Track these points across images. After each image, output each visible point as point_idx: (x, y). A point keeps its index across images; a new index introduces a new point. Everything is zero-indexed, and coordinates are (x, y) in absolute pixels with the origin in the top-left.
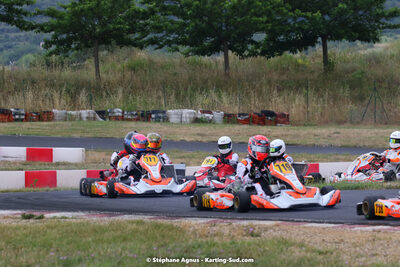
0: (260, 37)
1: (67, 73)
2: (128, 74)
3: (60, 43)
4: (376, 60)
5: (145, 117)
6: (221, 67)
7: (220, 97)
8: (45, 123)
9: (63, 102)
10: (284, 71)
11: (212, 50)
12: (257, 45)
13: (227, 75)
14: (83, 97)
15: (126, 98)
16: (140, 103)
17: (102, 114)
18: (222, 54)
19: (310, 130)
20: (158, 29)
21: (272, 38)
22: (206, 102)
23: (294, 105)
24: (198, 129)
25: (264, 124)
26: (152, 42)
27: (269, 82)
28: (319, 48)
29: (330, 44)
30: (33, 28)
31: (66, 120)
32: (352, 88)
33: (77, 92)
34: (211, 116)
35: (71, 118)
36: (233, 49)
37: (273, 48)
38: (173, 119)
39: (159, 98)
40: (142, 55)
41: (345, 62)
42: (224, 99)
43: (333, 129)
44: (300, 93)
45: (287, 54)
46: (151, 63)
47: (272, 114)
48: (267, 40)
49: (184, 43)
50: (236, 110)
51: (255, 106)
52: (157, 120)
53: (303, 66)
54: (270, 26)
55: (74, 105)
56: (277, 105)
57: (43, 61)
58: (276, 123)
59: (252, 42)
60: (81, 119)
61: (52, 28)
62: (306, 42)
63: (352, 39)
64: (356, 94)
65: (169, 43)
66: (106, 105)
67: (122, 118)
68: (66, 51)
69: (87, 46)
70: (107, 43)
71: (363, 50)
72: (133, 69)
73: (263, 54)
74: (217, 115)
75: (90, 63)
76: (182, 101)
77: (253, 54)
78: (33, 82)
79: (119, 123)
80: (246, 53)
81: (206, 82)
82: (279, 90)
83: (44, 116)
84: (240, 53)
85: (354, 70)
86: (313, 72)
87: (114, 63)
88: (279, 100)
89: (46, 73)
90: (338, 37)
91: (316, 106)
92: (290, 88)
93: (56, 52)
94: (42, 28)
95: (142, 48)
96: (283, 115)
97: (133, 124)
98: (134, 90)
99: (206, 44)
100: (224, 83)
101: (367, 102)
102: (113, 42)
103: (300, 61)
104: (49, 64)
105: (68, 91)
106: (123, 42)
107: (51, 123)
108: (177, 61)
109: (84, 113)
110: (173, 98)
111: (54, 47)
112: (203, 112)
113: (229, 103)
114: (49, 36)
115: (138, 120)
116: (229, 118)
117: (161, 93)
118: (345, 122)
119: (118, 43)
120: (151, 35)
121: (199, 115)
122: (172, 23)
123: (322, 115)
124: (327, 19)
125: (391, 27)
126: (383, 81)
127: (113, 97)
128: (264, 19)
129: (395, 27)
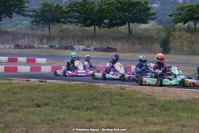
0: (106, 21)
1: (39, 32)
2: (60, 33)
3: (37, 21)
4: (146, 30)
5: (66, 48)
6: (93, 31)
7: (92, 42)
8: (31, 50)
9: (38, 42)
10: (115, 33)
11: (90, 25)
12: (105, 24)
13: (95, 34)
14: (45, 41)
15: (60, 41)
16: (65, 43)
17: (51, 47)
18: (93, 27)
19: (124, 54)
20: (71, 17)
21: (111, 21)
22: (88, 43)
23: (118, 45)
24: (85, 53)
25: (108, 52)
26: (69, 22)
27: (110, 37)
28: (127, 26)
29: (131, 24)
30: (27, 16)
31: (38, 48)
32: (138, 40)
33: (43, 39)
34: (89, 49)
35: (41, 48)
36: (97, 25)
37: (111, 25)
38: (76, 49)
39: (71, 42)
40: (65, 26)
41: (136, 31)
42: (94, 42)
43: (132, 54)
44: (120, 41)
45: (116, 27)
46: (68, 29)
47: (111, 48)
48: (109, 22)
49: (80, 22)
50: (98, 47)
51: (105, 45)
52: (71, 49)
53: (121, 31)
54: (110, 17)
55: (42, 43)
56: (112, 45)
57: (30, 28)
58: (112, 51)
59: (104, 23)
60: (44, 48)
61: (34, 16)
62: (123, 23)
63: (138, 22)
64: (140, 42)
65: (75, 22)
66: (53, 44)
67: (59, 49)
68: (39, 24)
69: (46, 23)
70: (53, 22)
71: (143, 26)
72: (62, 31)
73: (107, 27)
74: (92, 48)
75: (47, 29)
76: (79, 43)
77: (104, 27)
78: (27, 35)
79: (57, 50)
80: (102, 26)
81: (87, 36)
82: (113, 40)
83: (31, 47)
84: (99, 26)
85: (139, 34)
86: (124, 34)
87: (56, 28)
88: (113, 43)
89: (31, 32)
90: (134, 22)
91: (126, 46)
92: (117, 39)
93: (35, 25)
94: (31, 16)
95: (65, 24)
96: (114, 49)
97: (62, 51)
98: (62, 38)
99: (88, 23)
100: (94, 37)
101: (143, 45)
102: (55, 22)
103: (120, 30)
104: (32, 29)
105: (39, 38)
106: (59, 22)
107: (34, 49)
108: (77, 29)
109: (45, 46)
110: (76, 42)
111: (35, 23)
112: (87, 47)
113: (96, 44)
114: (33, 19)
115: (64, 49)
116: (96, 49)
117: (72, 40)
118: (136, 52)
119: (57, 22)
120: (69, 20)
121: (85, 48)
122: (76, 15)
123: (128, 49)
124: (130, 15)
125: (152, 19)
126: (149, 38)
127: (55, 41)
128: (108, 15)
129: (154, 19)
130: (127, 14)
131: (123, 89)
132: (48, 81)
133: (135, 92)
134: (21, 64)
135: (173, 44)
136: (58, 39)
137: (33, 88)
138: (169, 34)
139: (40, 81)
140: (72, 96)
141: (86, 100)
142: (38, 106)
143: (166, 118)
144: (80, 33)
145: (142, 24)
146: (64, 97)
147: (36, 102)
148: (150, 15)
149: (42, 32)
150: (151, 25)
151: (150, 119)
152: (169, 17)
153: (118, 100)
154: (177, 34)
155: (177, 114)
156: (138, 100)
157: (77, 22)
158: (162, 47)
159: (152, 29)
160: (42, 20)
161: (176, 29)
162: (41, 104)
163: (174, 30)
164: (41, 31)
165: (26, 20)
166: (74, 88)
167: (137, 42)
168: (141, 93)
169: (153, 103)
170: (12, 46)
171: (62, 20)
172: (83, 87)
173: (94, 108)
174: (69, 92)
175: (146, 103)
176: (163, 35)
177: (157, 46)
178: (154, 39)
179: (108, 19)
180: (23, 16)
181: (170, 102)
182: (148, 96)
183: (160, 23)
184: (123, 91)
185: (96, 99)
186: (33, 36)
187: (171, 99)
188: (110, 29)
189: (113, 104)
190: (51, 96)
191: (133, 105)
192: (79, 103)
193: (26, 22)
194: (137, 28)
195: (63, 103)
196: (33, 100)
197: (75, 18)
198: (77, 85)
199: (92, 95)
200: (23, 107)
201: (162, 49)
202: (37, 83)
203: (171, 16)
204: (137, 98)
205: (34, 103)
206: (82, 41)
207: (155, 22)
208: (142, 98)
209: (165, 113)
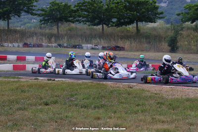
0: (114, 20)
1: (47, 31)
2: (69, 32)
3: (45, 20)
4: (154, 29)
5: (75, 47)
6: (101, 30)
7: (101, 41)
8: (40, 48)
9: (46, 41)
10: (123, 32)
11: (98, 24)
12: (114, 23)
13: (103, 33)
14: (53, 39)
15: (68, 40)
16: (73, 42)
17: (60, 45)
18: (101, 25)
19: (132, 53)
20: (80, 16)
21: (119, 19)
22: (96, 42)
23: (126, 44)
24: (93, 51)
25: (116, 50)
26: (77, 21)
27: (118, 36)
28: (135, 25)
29: (139, 23)
31: (47, 47)
32: (146, 39)
33: (51, 38)
34: (97, 47)
35: (49, 47)
36: (105, 24)
37: (119, 24)
38: (85, 48)
39: (79, 40)
40: (73, 25)
41: (144, 29)
42: (102, 41)
43: (140, 53)
44: (128, 40)
45: (124, 26)
46: (76, 27)
47: (119, 47)
48: (117, 21)
49: (88, 21)
50: (106, 45)
51: (113, 44)
52: (79, 48)
54: (118, 16)
55: (50, 42)
56: (120, 44)
58: (120, 50)
59: (112, 22)
60: (52, 47)
61: (43, 15)
62: (131, 22)
63: (146, 21)
64: (148, 41)
65: (83, 21)
66: (61, 43)
67: (67, 47)
68: (47, 23)
69: (55, 22)
70: (61, 21)
71: (151, 25)
72: (70, 30)
73: (115, 26)
74: (100, 47)
75: (55, 28)
76: (87, 42)
77: (112, 26)
78: (36, 34)
79: (66, 49)
80: (110, 25)
81: (96, 35)
82: (121, 39)
83: (40, 46)
84: (108, 25)
85: (147, 33)
86: (132, 33)
87: (64, 27)
88: (121, 42)
89: (40, 30)
90: (142, 21)
91: (134, 44)
92: (125, 38)
93: (44, 24)
94: (39, 15)
95: (73, 23)
96: (122, 48)
98: (71, 37)
99: (96, 22)
100: (102, 35)
101: (151, 44)
102: (64, 20)
103: (128, 29)
104: (41, 28)
105: (48, 37)
106: (67, 21)
107: (42, 48)
108: (85, 28)
109: (53, 45)
110: (84, 41)
111: (43, 22)
112: (95, 46)
113: (104, 43)
114: (41, 18)
115: (72, 48)
116: (104, 48)
118: (144, 51)
120: (77, 19)
121: (93, 47)
122: (84, 14)
123: (136, 48)
124: (138, 14)
125: (160, 18)
126: (157, 37)
127: (64, 40)
128: (117, 14)
129: (162, 18)
130: (135, 12)
131: (131, 88)
132: (56, 80)
133: (143, 90)
134: (30, 63)
135: (181, 43)
136: (66, 37)
137: (42, 86)
138: (177, 33)
139: (48, 80)
140: (80, 94)
141: (94, 99)
142: (47, 104)
143: (174, 116)
144: (88, 32)
145: (150, 23)
146: (72, 96)
147: (45, 100)
148: (158, 14)
149: (50, 31)
150: (158, 24)
151: (158, 117)
152: (176, 16)
153: (126, 99)
154: (184, 33)
155: (185, 113)
156: (146, 98)
157: (86, 21)
158: (169, 45)
159: (160, 28)
160: (50, 19)
161: (184, 28)
162: (49, 102)
163: (182, 29)
164: (50, 29)
165: (34, 19)
166: (83, 86)
167: (144, 41)
168: (148, 91)
169: (161, 101)
170: (21, 45)
171: (71, 19)
172: (92, 85)
173: (102, 106)
174: (77, 91)
175: (154, 101)
176: (171, 34)
177: (165, 45)
178: (162, 38)
179: (115, 18)
180: (32, 15)
181: (178, 100)
182: (156, 94)
183: (168, 22)
184: (131, 89)
185: (104, 97)
186: (42, 35)
187: (179, 97)
188: (118, 28)
189: (121, 103)
190: (60, 94)
191: (141, 103)
192: (87, 101)
193: (35, 21)
194: (145, 27)
195: (71, 101)
196: (41, 99)
197: (84, 17)
198: (86, 83)
199: (100, 94)
200: (31, 105)
201: (170, 48)
202: (45, 81)
203: (178, 15)
204: (145, 96)
205: (42, 101)
206: (91, 40)
207: (163, 22)
208: (150, 97)
209: (172, 111)
